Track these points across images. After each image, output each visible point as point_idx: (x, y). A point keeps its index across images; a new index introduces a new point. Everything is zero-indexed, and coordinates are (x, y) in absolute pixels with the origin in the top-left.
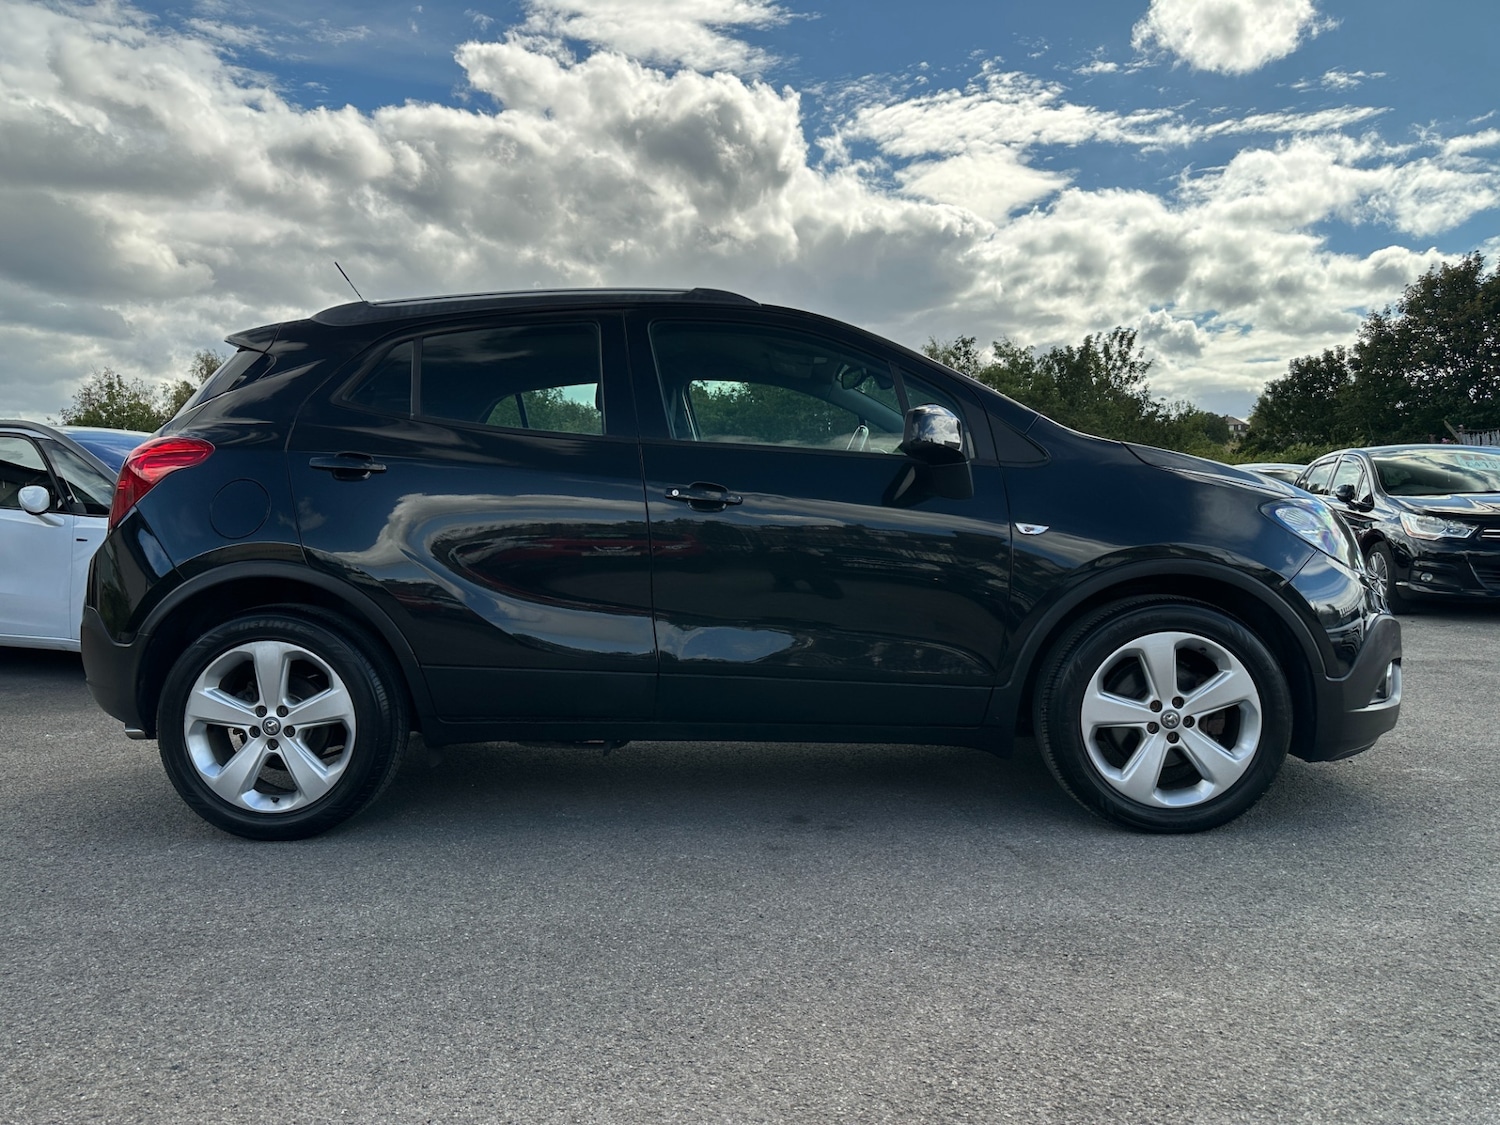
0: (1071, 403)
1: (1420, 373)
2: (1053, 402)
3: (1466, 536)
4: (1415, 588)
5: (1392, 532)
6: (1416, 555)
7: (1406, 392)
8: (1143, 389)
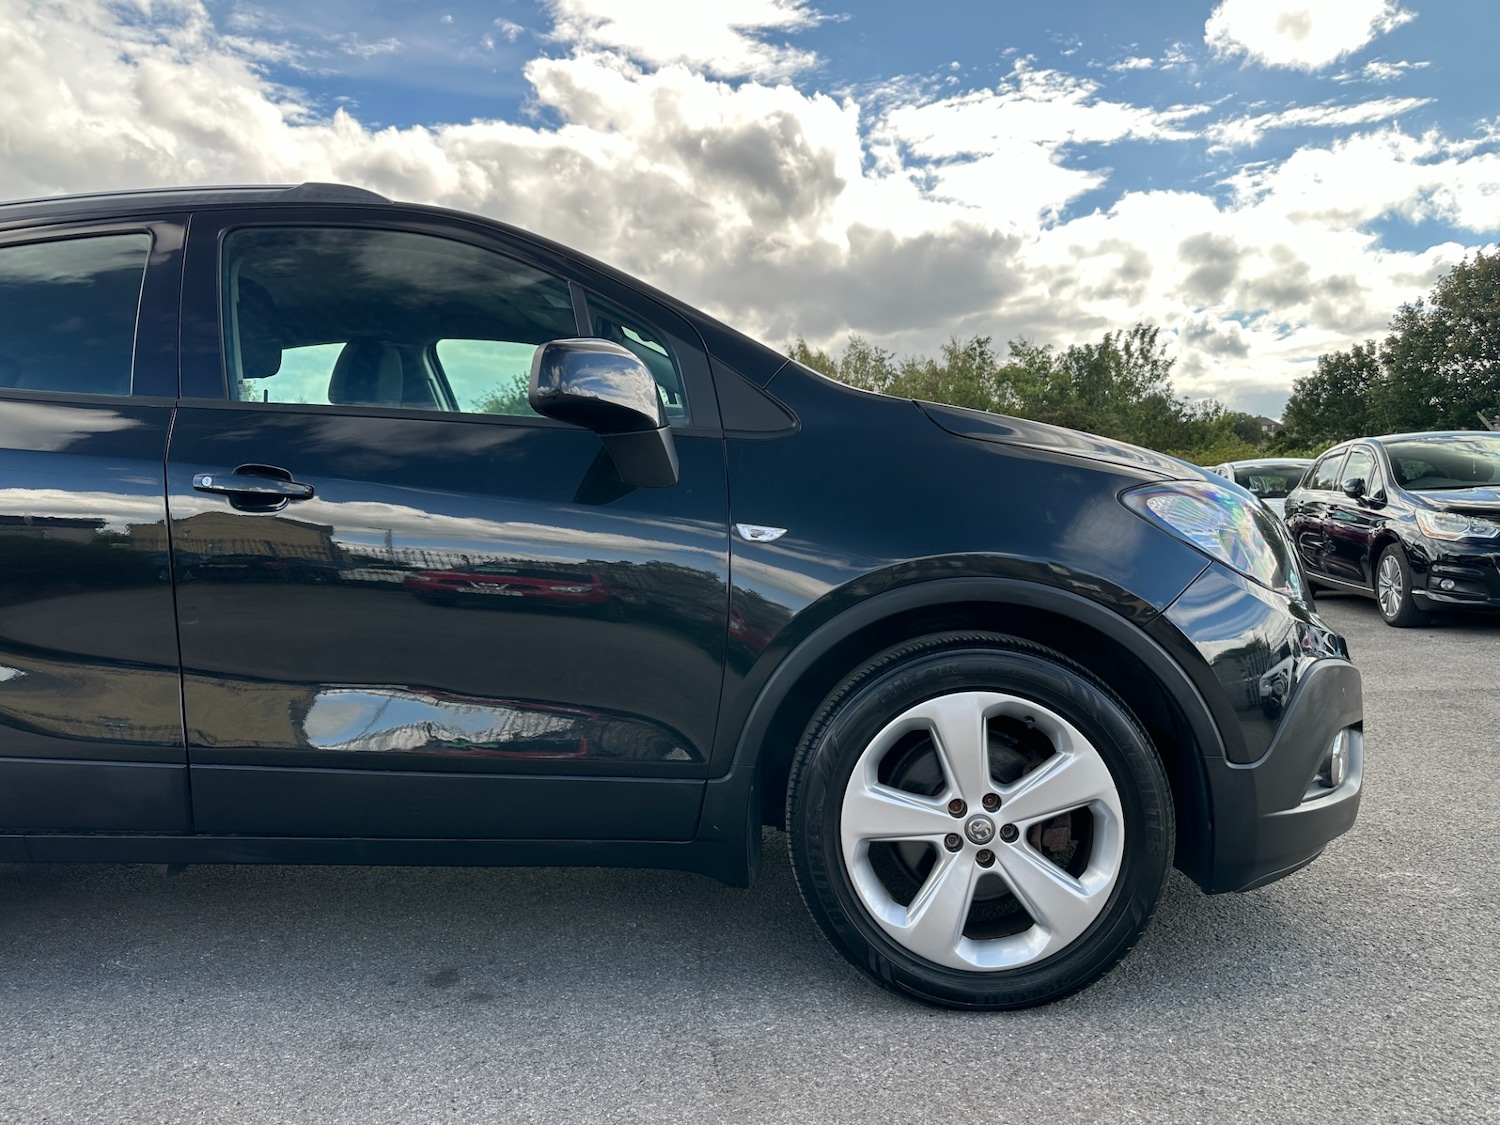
0: (1090, 403)
1: (1455, 367)
2: (1070, 402)
3: (1493, 536)
4: (1434, 597)
5: (1406, 531)
6: (1435, 558)
7: (1440, 387)
8: (1165, 387)
